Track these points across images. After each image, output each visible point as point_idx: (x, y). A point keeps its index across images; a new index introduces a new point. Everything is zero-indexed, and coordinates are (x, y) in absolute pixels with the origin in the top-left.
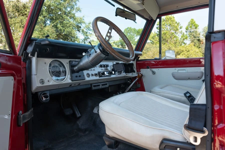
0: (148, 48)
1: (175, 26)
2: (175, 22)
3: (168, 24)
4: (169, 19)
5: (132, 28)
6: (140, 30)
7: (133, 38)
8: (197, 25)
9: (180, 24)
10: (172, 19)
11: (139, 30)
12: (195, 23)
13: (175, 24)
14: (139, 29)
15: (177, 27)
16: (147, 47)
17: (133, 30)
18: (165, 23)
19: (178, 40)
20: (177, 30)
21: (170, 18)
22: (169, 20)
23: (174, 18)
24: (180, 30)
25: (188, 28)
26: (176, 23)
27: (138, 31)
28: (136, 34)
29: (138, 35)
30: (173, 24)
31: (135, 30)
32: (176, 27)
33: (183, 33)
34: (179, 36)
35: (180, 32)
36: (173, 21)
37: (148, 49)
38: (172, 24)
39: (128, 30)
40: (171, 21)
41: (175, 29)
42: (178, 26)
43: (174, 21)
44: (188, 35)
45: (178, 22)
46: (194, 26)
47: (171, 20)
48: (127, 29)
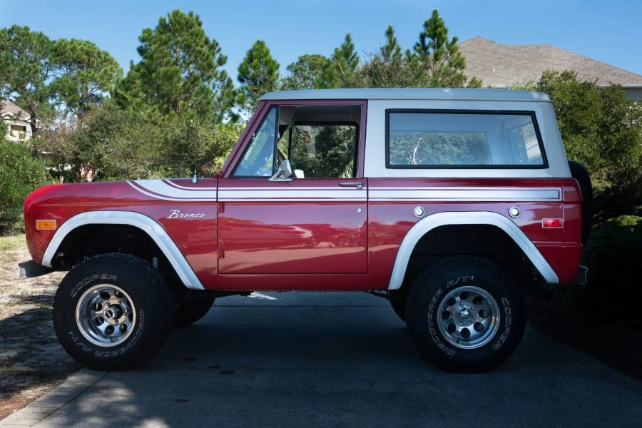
0: (109, 122)
1: (204, 55)
2: (203, 39)
3: (179, 45)
4: (185, 28)
5: (31, 31)
6: (63, 44)
7: (36, 71)
8: (274, 62)
9: (220, 49)
10: (193, 29)
11: (60, 43)
12: (268, 57)
13: (202, 47)
14: (63, 40)
15: (211, 56)
16: (105, 118)
17: (35, 42)
18: (170, 40)
19: (212, 103)
20: (210, 66)
21: (187, 23)
22: (182, 29)
23: (200, 24)
24: (220, 69)
25: (247, 68)
26: (207, 42)
27: (55, 45)
28: (50, 59)
29: (56, 62)
30: (197, 46)
31: (42, 39)
32: (208, 57)
33: (229, 79)
34: (214, 88)
35: (219, 75)
36: (197, 36)
37: (110, 127)
38: (193, 45)
39: (13, 37)
40: (192, 34)
41: (205, 64)
42: (213, 54)
43: (202, 36)
44: (246, 92)
45: (211, 41)
46: (266, 64)
47: (190, 31)
48: (10, 32)
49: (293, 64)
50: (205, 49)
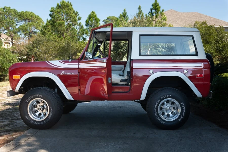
0: (39, 41)
1: (73, 16)
2: (73, 11)
3: (64, 13)
4: (66, 7)
5: (11, 9)
6: (23, 13)
7: (13, 23)
8: (98, 19)
9: (79, 15)
10: (69, 7)
11: (22, 13)
12: (96, 17)
13: (72, 14)
14: (23, 12)
16: (38, 39)
17: (12, 12)
18: (61, 11)
19: (76, 34)
20: (75, 21)
21: (67, 5)
22: (65, 7)
23: (71, 6)
24: (79, 22)
25: (88, 21)
26: (74, 12)
27: (20, 13)
28: (18, 18)
29: (20, 19)
30: (71, 13)
31: (15, 11)
32: (74, 17)
33: (82, 25)
34: (77, 28)
35: (78, 24)
37: (39, 43)
38: (69, 13)
39: (5, 11)
40: (69, 9)
41: (73, 20)
42: (76, 16)
43: (72, 10)
44: (88, 30)
45: (76, 12)
46: (95, 20)
47: (68, 8)
48: (4, 9)
49: (105, 20)
50: (73, 14)
